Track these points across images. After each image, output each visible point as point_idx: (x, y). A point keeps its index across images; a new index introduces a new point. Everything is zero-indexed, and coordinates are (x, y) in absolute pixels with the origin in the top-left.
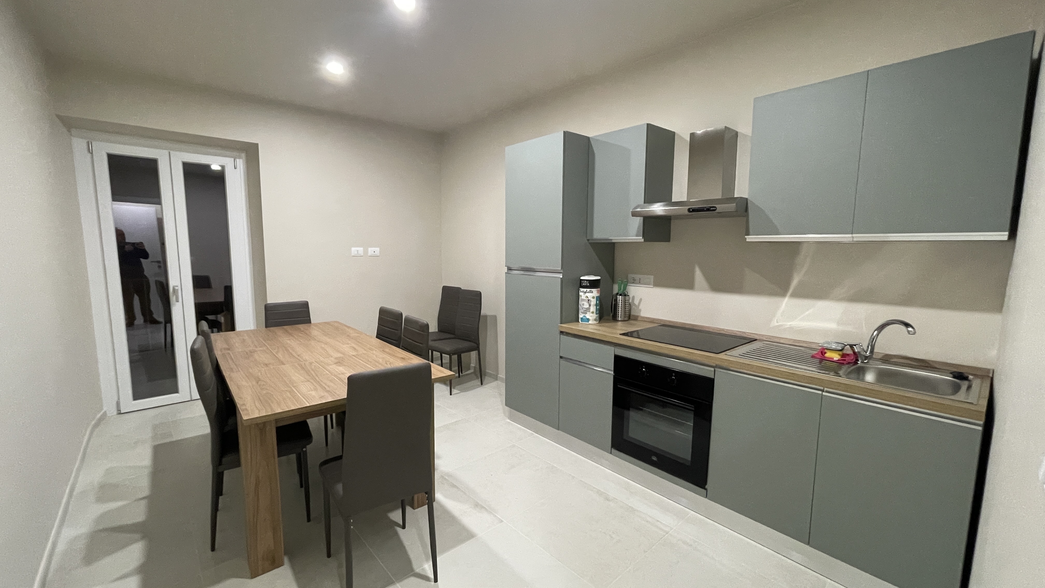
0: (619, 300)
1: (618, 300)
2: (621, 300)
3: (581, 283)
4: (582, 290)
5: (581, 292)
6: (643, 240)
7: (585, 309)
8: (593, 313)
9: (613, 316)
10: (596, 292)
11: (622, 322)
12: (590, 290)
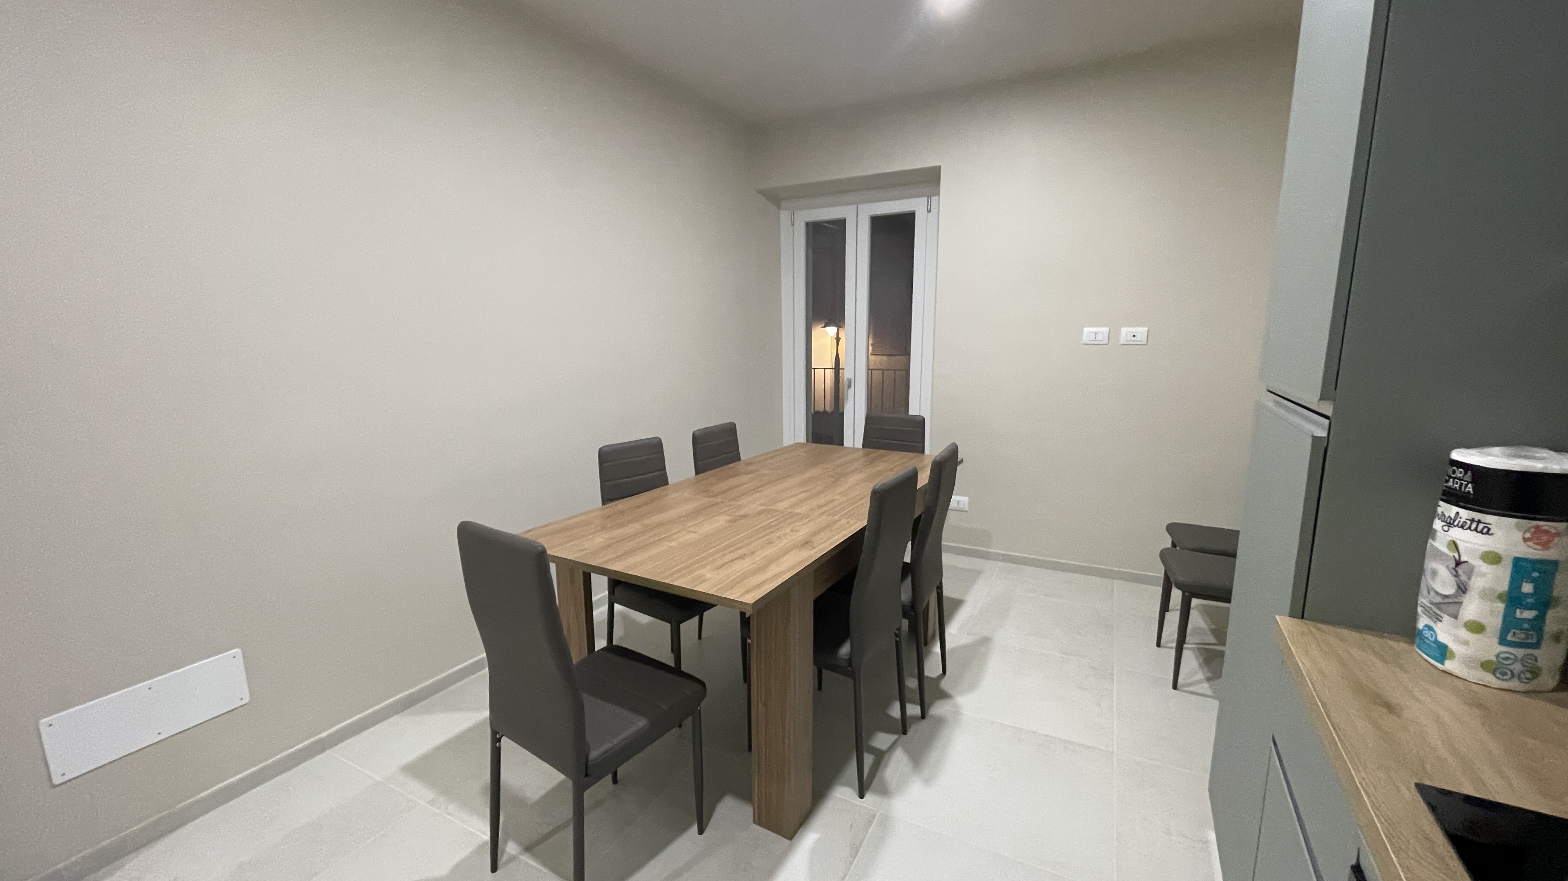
3: (1446, 473)
4: (1442, 507)
7: (1438, 599)
8: (1476, 627)
10: (1519, 535)
12: (1477, 516)
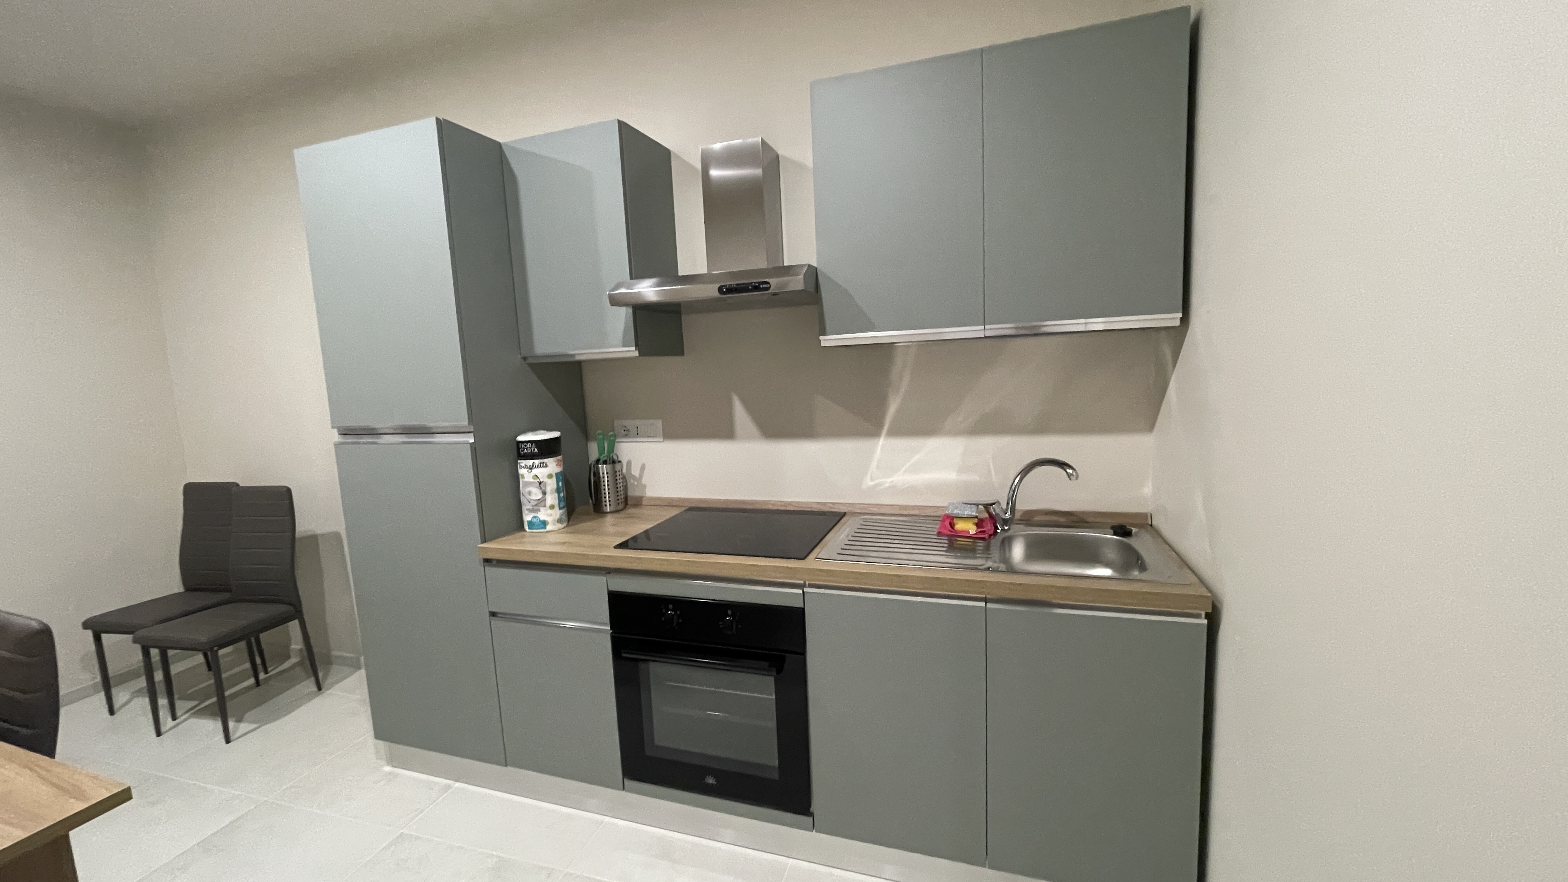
0: (603, 473)
1: (601, 474)
2: (607, 473)
3: (518, 449)
4: (523, 463)
5: (521, 467)
6: (637, 354)
7: (535, 503)
8: (552, 507)
9: (594, 505)
10: (555, 464)
11: (616, 515)
12: (542, 461)
